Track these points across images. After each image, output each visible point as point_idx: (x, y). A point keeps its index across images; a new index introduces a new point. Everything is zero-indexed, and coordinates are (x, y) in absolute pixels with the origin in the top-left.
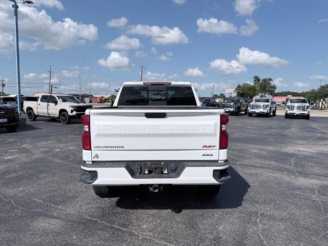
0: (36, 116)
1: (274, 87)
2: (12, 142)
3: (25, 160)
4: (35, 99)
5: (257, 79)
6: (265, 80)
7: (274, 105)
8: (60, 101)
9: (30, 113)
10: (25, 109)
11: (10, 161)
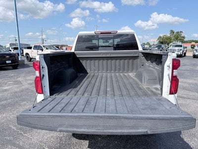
0: (31, 59)
1: (184, 37)
2: (12, 76)
3: (16, 90)
4: (30, 48)
5: (172, 32)
6: (178, 33)
7: (185, 49)
8: (44, 49)
9: (28, 57)
10: (24, 54)
11: (6, 90)
